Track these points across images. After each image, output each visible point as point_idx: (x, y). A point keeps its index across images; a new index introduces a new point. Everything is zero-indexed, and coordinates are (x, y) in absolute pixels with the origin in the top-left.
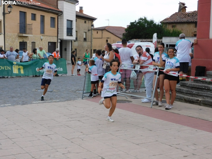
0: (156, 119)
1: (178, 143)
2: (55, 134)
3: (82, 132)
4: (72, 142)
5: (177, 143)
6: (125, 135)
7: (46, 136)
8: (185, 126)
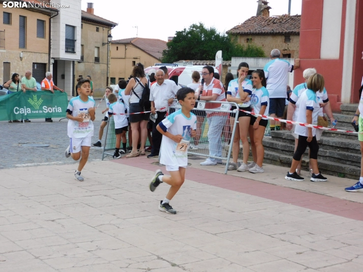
0: (237, 193)
1: (284, 232)
2: (68, 217)
3: (114, 215)
4: (100, 231)
5: (281, 232)
6: (190, 218)
7: (53, 221)
8: (289, 203)
